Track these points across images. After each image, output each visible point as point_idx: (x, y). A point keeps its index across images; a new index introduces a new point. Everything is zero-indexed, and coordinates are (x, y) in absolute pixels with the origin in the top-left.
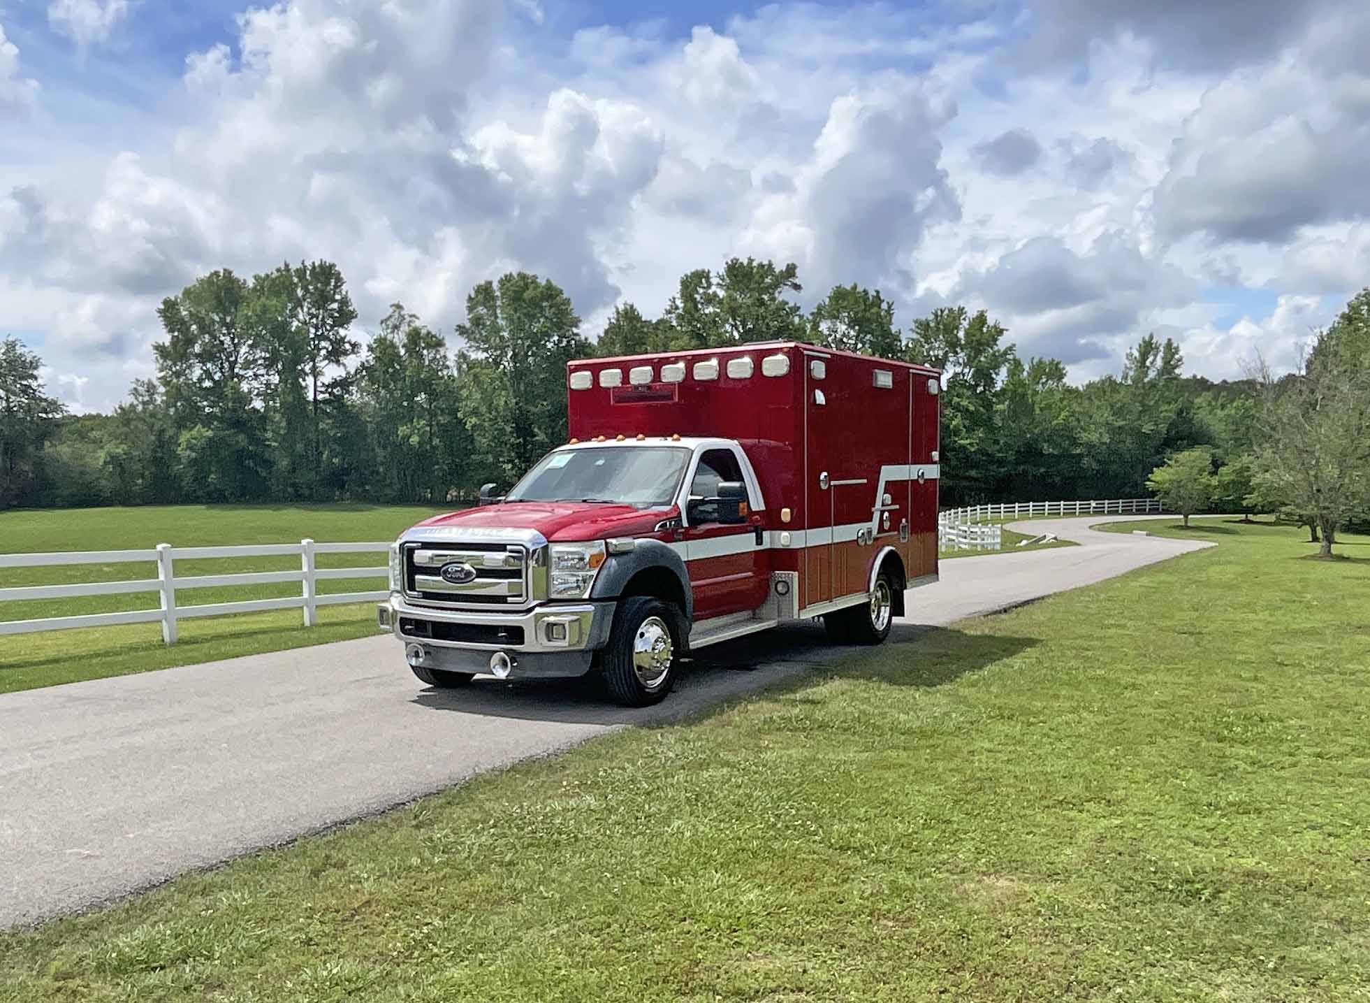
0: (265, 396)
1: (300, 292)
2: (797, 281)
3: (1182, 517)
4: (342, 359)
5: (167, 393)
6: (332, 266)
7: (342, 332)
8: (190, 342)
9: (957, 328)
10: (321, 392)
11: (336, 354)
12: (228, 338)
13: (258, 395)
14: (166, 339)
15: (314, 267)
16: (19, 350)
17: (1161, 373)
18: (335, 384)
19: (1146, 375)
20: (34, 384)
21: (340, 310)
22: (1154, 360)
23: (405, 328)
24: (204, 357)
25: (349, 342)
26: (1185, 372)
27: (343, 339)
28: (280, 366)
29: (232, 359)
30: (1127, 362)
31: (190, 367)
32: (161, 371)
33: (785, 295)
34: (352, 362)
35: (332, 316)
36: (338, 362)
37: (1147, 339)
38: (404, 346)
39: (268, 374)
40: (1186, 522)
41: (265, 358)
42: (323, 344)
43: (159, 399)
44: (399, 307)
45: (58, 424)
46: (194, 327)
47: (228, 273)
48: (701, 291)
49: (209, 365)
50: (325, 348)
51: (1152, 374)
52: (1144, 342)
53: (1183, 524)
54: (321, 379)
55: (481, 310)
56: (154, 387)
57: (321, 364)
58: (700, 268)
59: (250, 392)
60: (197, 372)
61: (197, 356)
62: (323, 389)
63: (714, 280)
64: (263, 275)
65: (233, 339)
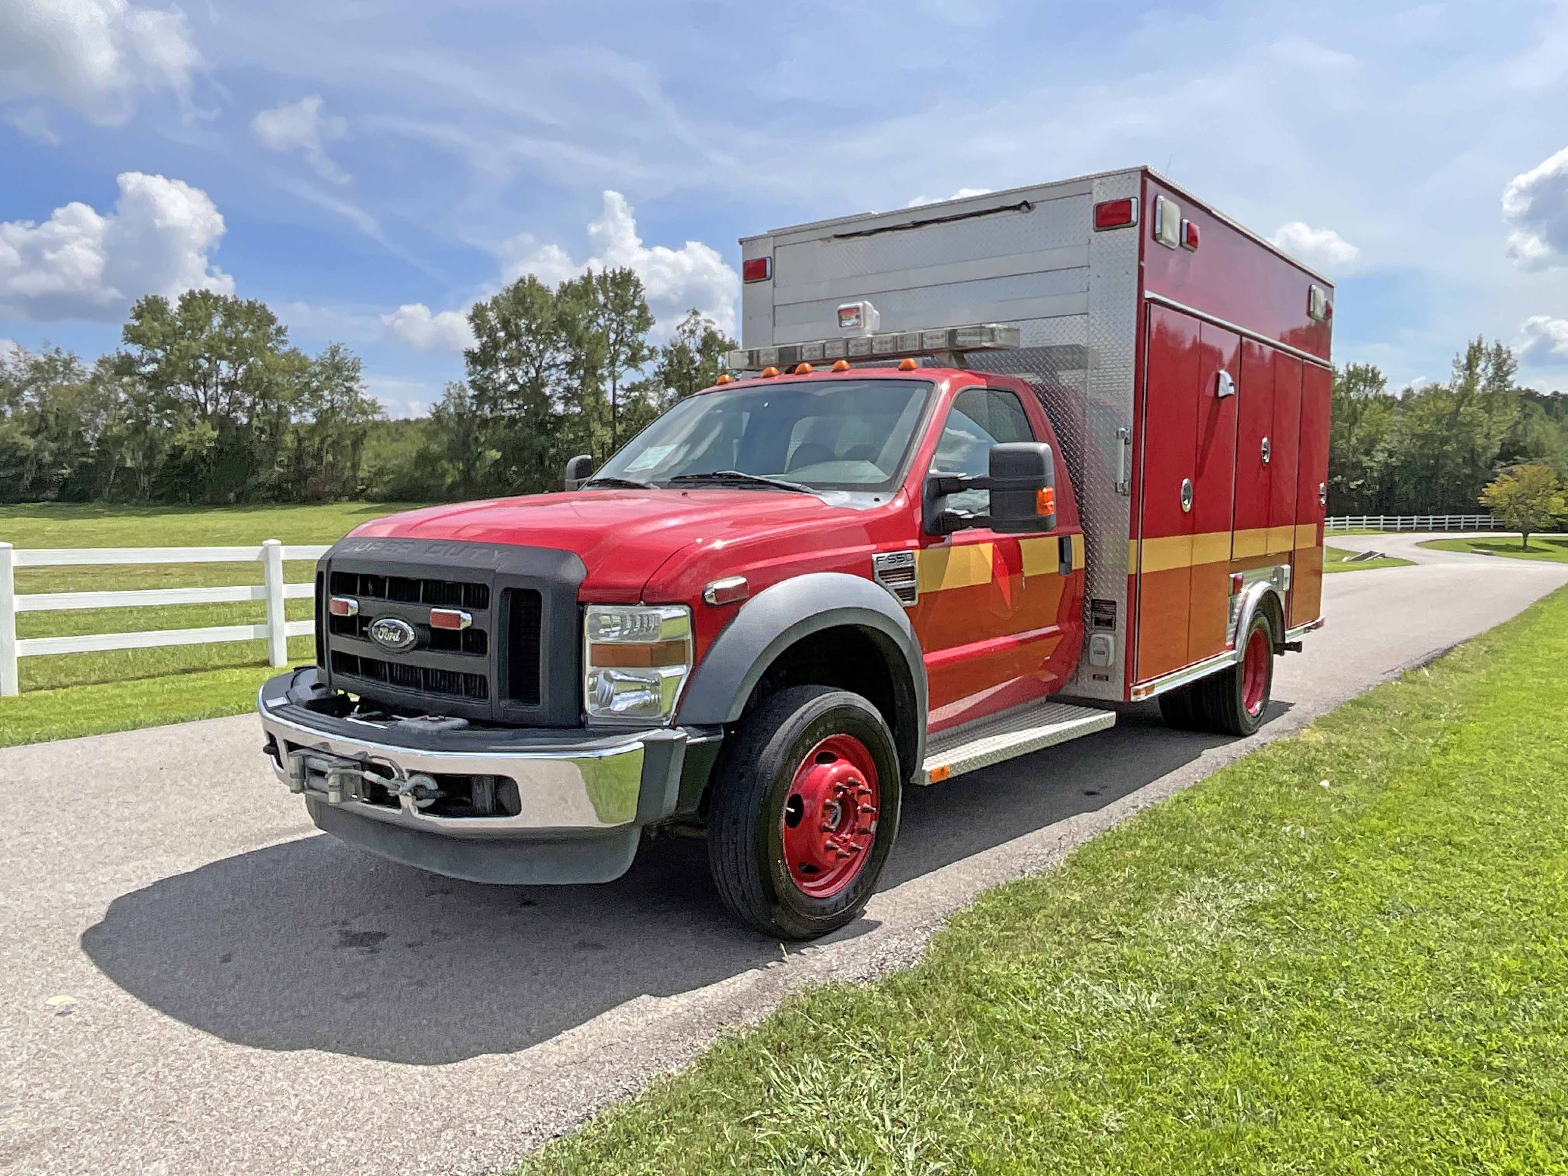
0: (567, 400)
1: (601, 298)
3: (1521, 535)
4: (641, 365)
5: (474, 397)
6: (630, 273)
7: (641, 337)
8: (496, 347)
10: (620, 396)
11: (633, 361)
12: (534, 345)
13: (559, 398)
14: (475, 345)
15: (615, 275)
16: (342, 353)
17: (1490, 381)
18: (633, 388)
19: (1478, 382)
20: (356, 387)
21: (640, 316)
22: (1486, 367)
23: (701, 333)
24: (510, 362)
25: (648, 347)
26: (1518, 382)
27: (641, 345)
28: (582, 372)
29: (537, 364)
30: (1455, 370)
31: (497, 371)
32: (470, 374)
34: (649, 369)
35: (631, 322)
36: (636, 367)
37: (1476, 344)
38: (699, 351)
39: (571, 379)
40: (1525, 541)
41: (567, 364)
42: (622, 349)
43: (468, 401)
44: (695, 313)
45: (376, 425)
46: (502, 334)
47: (533, 280)
49: (516, 370)
50: (624, 353)
51: (1483, 382)
52: (1472, 347)
53: (1521, 544)
54: (619, 383)
56: (464, 390)
57: (620, 369)
59: (551, 396)
60: (503, 376)
61: (504, 361)
62: (622, 393)
64: (567, 283)
65: (538, 346)
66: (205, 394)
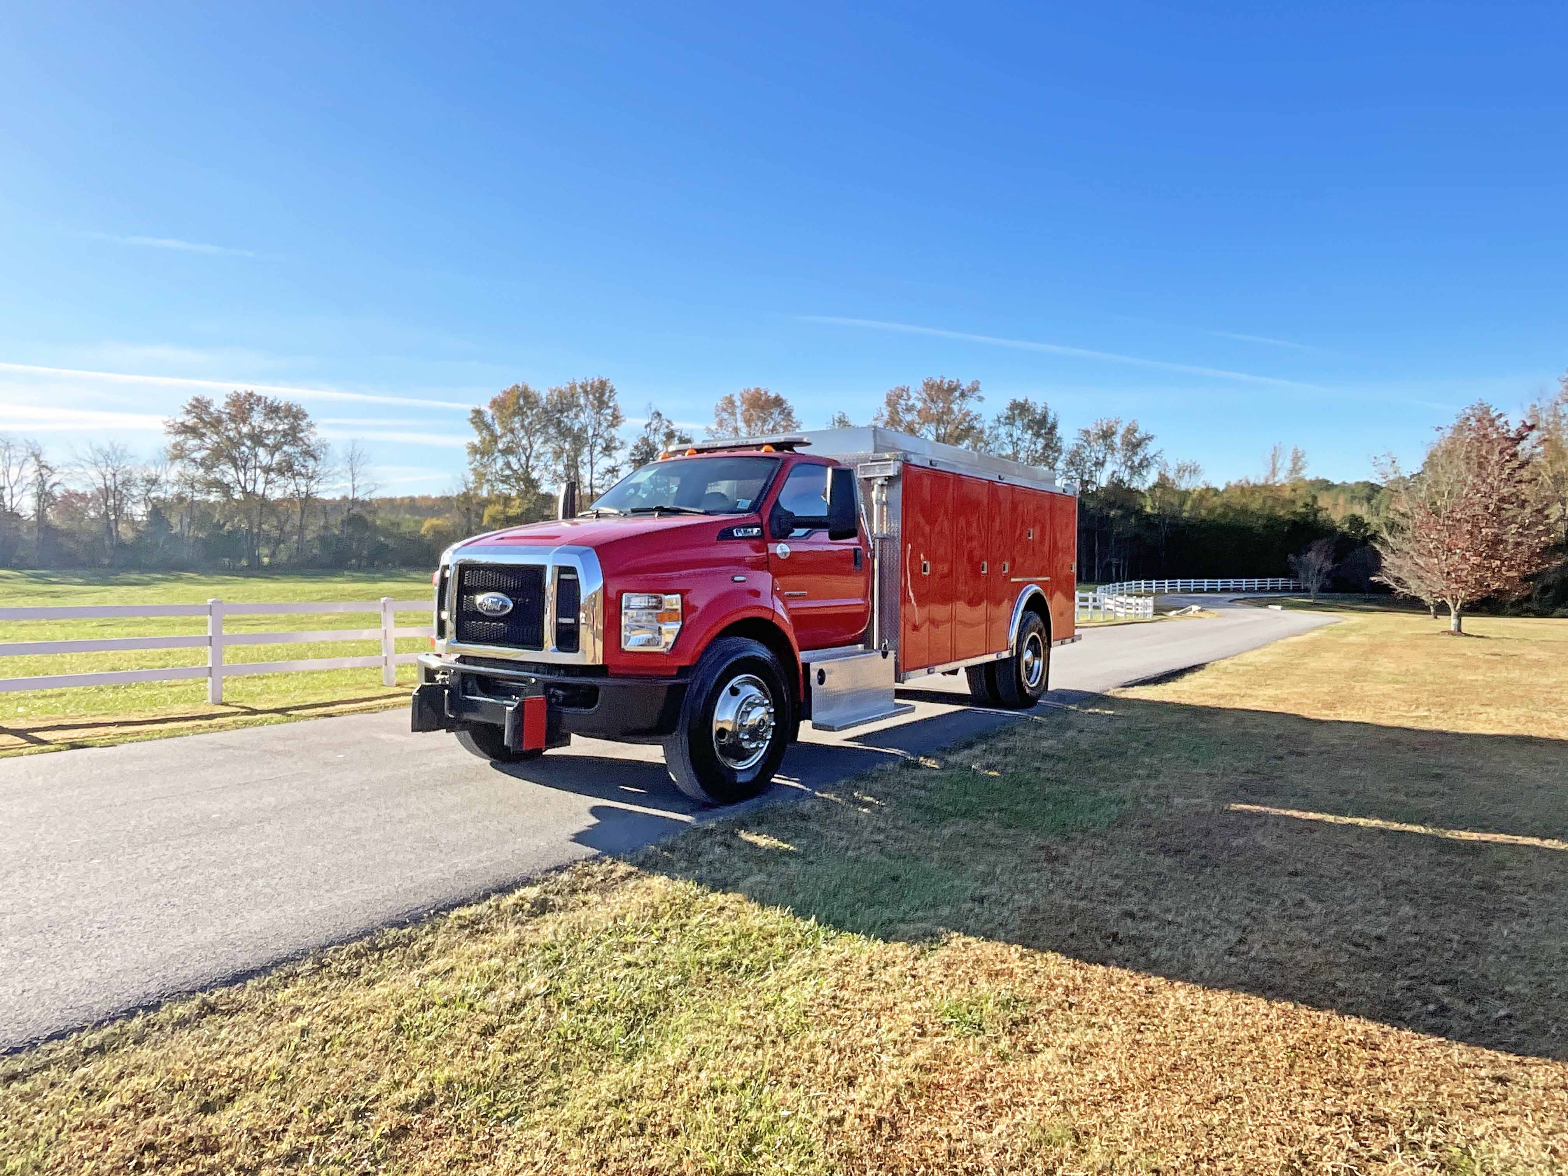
1: (582, 401)
2: (981, 394)
4: (613, 453)
5: (474, 481)
6: (607, 382)
7: (613, 431)
8: (494, 440)
9: (1113, 433)
11: (608, 449)
12: (525, 437)
13: (546, 481)
14: (476, 440)
15: (594, 382)
17: (1289, 474)
21: (613, 415)
23: (663, 430)
24: (506, 452)
25: (620, 440)
26: (1310, 474)
27: (614, 438)
28: (564, 458)
29: (528, 453)
31: (494, 459)
32: (471, 463)
33: (972, 405)
35: (606, 419)
36: (610, 455)
39: (555, 465)
41: (553, 452)
42: (599, 441)
44: (659, 415)
46: (498, 429)
47: (525, 387)
48: (903, 402)
49: (509, 458)
50: (600, 444)
54: (595, 468)
55: (725, 415)
56: (466, 475)
57: (596, 456)
58: (901, 385)
59: (539, 479)
60: (500, 462)
61: (499, 451)
62: (597, 476)
63: (914, 395)
65: (528, 438)
66: (245, 474)
